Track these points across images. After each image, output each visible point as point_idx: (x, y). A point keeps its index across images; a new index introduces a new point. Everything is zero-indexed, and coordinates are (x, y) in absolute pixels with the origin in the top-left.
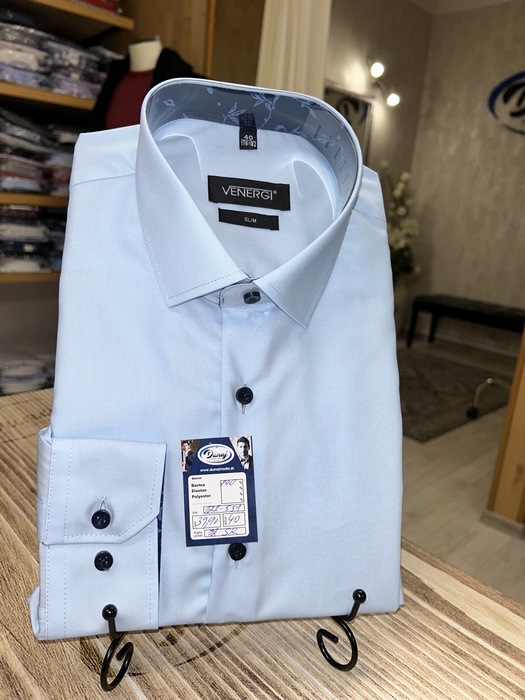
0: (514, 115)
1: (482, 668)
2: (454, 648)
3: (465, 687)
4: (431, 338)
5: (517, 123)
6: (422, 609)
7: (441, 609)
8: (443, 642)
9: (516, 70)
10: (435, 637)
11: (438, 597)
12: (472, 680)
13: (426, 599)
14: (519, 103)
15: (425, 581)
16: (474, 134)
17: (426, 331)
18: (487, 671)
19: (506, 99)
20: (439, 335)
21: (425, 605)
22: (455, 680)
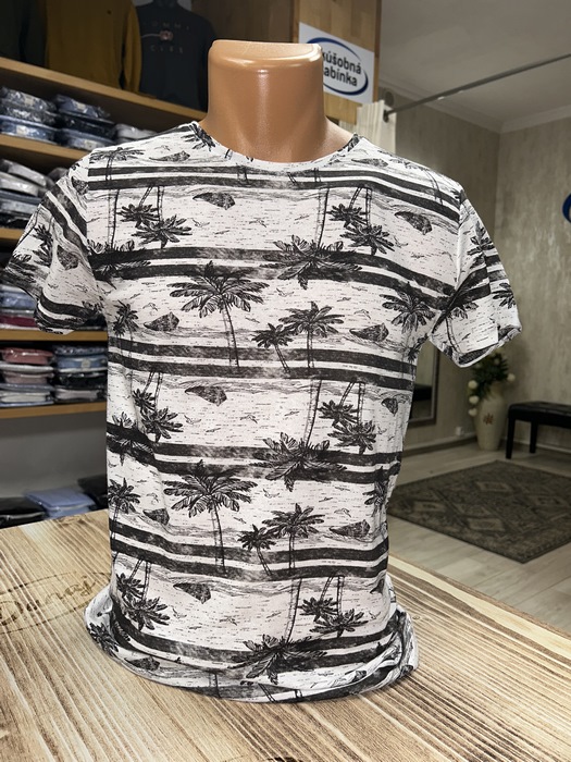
1: (501, 645)
2: (484, 636)
3: (487, 653)
4: (533, 448)
6: (466, 618)
7: (479, 619)
8: (476, 633)
10: (472, 631)
11: (477, 612)
12: (493, 651)
13: (469, 613)
15: (470, 605)
16: (551, 241)
18: (504, 647)
21: (468, 616)
22: (481, 650)
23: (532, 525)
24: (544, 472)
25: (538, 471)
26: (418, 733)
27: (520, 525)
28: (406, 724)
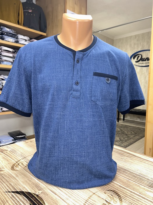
0: (136, 62)
4: (124, 119)
5: (137, 64)
9: (135, 52)
14: (137, 59)
17: (122, 118)
19: (134, 58)
20: (125, 119)
23: (126, 139)
24: (127, 125)
25: (126, 125)
26: (136, 182)
27: (124, 139)
28: (132, 181)
